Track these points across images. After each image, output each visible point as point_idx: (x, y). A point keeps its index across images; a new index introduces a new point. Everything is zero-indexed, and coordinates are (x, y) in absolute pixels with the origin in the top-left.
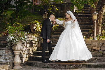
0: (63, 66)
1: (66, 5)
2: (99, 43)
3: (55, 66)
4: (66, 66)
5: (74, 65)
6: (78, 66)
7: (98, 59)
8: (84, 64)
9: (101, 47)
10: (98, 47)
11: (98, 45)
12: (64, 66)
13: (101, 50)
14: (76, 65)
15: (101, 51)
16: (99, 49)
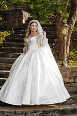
0: (22, 114)
1: (11, 13)
2: (72, 72)
3: (8, 114)
4: (27, 113)
5: (40, 111)
6: (47, 113)
7: (73, 99)
8: (56, 110)
9: (75, 79)
10: (70, 78)
11: (70, 75)
12: (24, 114)
13: (74, 82)
14: (43, 111)
15: (74, 84)
16: (72, 81)
